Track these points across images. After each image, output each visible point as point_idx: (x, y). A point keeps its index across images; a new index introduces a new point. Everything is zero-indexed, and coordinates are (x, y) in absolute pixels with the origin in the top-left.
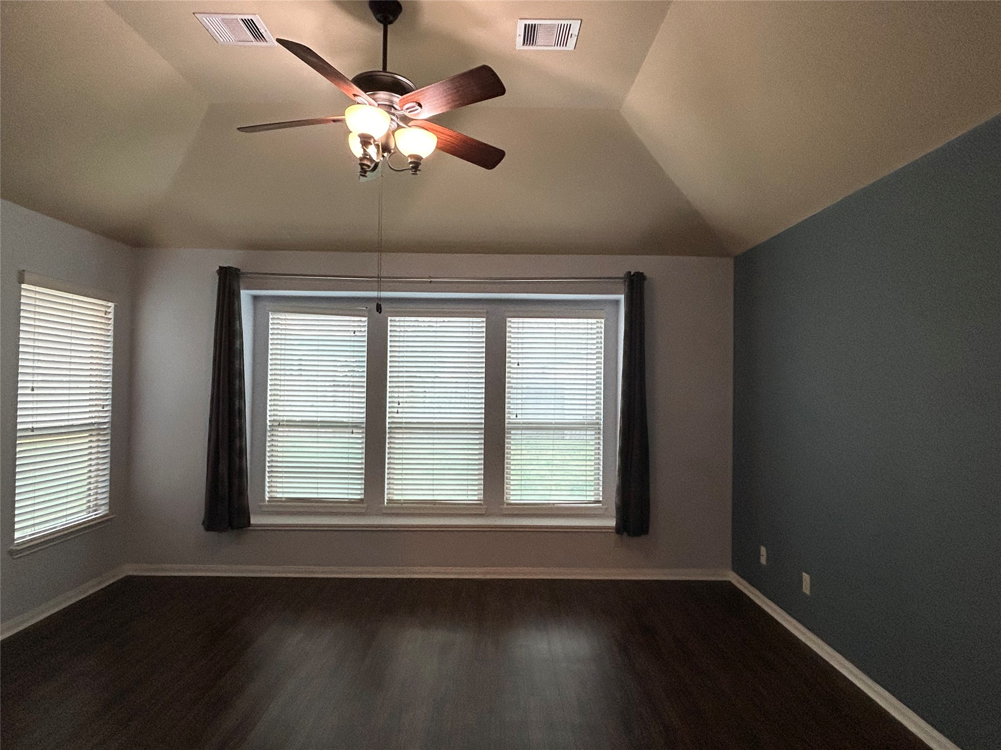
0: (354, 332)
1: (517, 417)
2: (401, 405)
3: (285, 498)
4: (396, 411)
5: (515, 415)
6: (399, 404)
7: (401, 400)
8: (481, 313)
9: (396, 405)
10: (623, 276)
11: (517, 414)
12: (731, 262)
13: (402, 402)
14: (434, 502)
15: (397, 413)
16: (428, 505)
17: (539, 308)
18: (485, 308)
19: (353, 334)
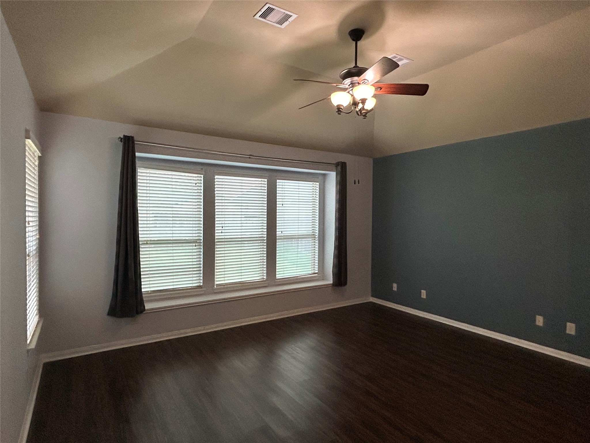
0: (196, 184)
1: (282, 233)
2: (224, 228)
3: (151, 291)
4: (221, 232)
5: (281, 232)
6: (222, 228)
7: (223, 225)
8: (265, 176)
9: (221, 228)
10: (335, 163)
11: (282, 231)
12: (371, 161)
13: (224, 227)
14: (240, 283)
15: (222, 233)
16: (237, 285)
17: (291, 175)
18: (267, 174)
19: (195, 185)
